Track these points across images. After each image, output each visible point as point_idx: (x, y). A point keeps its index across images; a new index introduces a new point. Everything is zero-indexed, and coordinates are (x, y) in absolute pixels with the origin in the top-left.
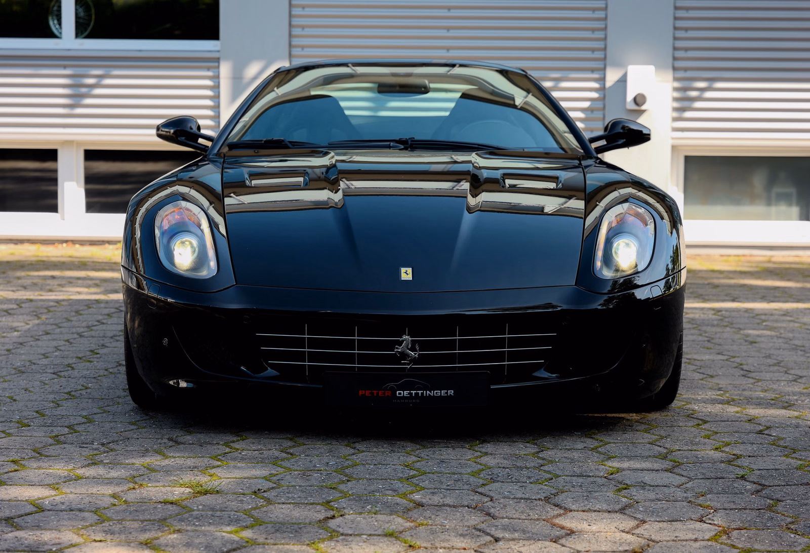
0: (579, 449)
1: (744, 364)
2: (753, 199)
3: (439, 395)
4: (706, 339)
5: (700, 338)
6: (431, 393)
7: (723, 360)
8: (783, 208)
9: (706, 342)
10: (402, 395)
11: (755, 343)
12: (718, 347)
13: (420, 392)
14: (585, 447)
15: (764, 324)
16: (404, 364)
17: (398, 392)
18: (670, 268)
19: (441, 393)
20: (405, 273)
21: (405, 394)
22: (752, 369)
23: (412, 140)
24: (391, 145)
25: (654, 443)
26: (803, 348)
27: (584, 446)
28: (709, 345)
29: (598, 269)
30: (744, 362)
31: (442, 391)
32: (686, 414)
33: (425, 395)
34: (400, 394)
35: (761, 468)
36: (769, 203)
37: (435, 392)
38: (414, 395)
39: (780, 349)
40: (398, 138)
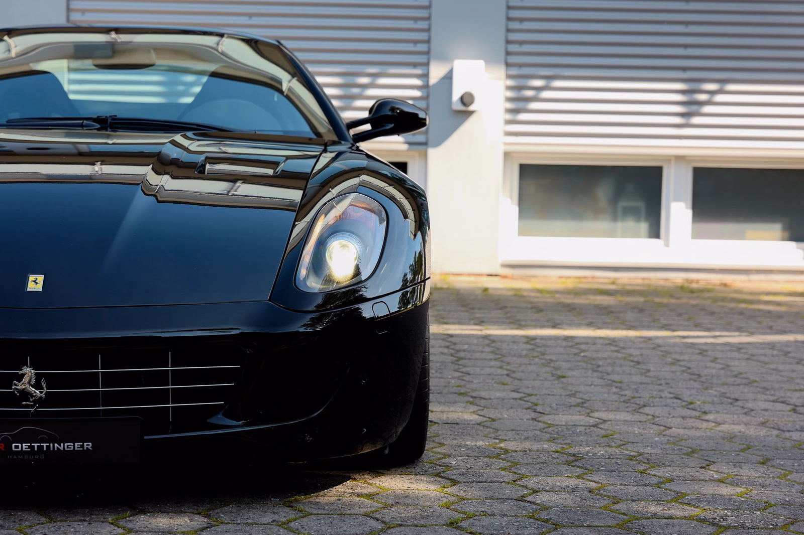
0: (264, 524)
1: (539, 404)
2: (597, 213)
3: (72, 449)
4: (506, 372)
5: (499, 371)
6: (60, 446)
7: (516, 399)
8: (630, 224)
9: (505, 376)
10: (20, 449)
11: (564, 377)
12: (516, 382)
13: (45, 445)
14: (273, 521)
15: (582, 354)
16: (27, 406)
17: (14, 445)
18: (408, 279)
19: (74, 446)
20: (34, 281)
21: (24, 447)
22: (548, 410)
23: (114, 118)
24: (84, 124)
25: (371, 515)
26: (619, 385)
27: (274, 519)
28: (507, 380)
29: (302, 279)
30: (540, 402)
31: (76, 444)
32: (435, 471)
33: (52, 449)
34: (17, 447)
36: (615, 219)
37: (66, 444)
38: (36, 449)
39: (591, 385)
40: (95, 116)
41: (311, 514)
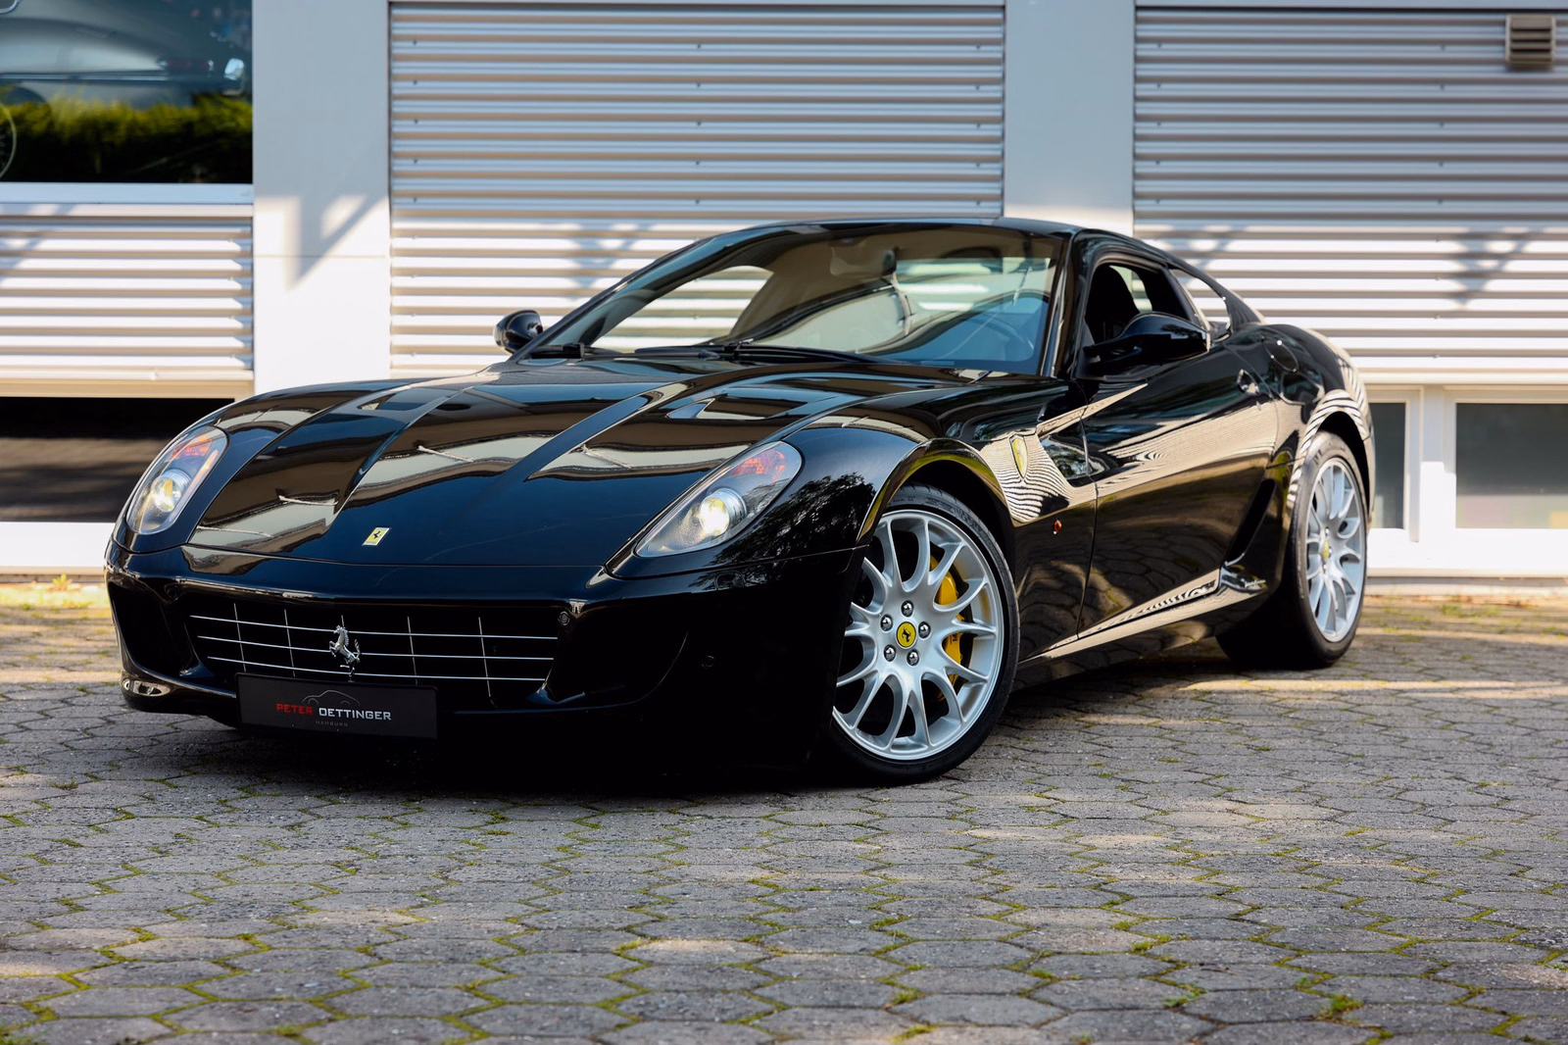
0: (849, 954)
1: (1236, 789)
4: (1170, 744)
5: (1159, 743)
7: (1196, 782)
9: (1170, 750)
11: (1267, 750)
12: (1190, 759)
14: (862, 950)
15: (1291, 715)
22: (1250, 797)
25: (1010, 940)
27: (862, 947)
28: (1174, 754)
30: (1235, 786)
32: (1092, 883)
35: (1221, 987)
41: (919, 940)
